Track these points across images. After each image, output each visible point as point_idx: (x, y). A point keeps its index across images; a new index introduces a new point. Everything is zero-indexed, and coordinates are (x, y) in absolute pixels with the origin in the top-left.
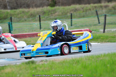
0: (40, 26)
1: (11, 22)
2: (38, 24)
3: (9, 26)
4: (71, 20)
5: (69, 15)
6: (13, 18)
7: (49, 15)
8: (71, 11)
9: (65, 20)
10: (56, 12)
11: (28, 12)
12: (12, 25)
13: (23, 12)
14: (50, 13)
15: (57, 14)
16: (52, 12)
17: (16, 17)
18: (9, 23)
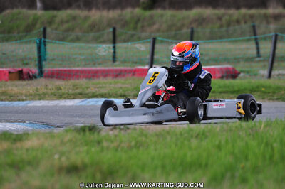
0: (114, 52)
1: (43, 39)
2: (109, 48)
3: (39, 48)
5: (186, 31)
6: (48, 30)
7: (135, 28)
8: (191, 23)
10: (154, 24)
11: (86, 18)
12: (45, 45)
13: (74, 18)
14: (139, 25)
15: (156, 27)
16: (146, 23)
17: (56, 29)
18: (40, 41)
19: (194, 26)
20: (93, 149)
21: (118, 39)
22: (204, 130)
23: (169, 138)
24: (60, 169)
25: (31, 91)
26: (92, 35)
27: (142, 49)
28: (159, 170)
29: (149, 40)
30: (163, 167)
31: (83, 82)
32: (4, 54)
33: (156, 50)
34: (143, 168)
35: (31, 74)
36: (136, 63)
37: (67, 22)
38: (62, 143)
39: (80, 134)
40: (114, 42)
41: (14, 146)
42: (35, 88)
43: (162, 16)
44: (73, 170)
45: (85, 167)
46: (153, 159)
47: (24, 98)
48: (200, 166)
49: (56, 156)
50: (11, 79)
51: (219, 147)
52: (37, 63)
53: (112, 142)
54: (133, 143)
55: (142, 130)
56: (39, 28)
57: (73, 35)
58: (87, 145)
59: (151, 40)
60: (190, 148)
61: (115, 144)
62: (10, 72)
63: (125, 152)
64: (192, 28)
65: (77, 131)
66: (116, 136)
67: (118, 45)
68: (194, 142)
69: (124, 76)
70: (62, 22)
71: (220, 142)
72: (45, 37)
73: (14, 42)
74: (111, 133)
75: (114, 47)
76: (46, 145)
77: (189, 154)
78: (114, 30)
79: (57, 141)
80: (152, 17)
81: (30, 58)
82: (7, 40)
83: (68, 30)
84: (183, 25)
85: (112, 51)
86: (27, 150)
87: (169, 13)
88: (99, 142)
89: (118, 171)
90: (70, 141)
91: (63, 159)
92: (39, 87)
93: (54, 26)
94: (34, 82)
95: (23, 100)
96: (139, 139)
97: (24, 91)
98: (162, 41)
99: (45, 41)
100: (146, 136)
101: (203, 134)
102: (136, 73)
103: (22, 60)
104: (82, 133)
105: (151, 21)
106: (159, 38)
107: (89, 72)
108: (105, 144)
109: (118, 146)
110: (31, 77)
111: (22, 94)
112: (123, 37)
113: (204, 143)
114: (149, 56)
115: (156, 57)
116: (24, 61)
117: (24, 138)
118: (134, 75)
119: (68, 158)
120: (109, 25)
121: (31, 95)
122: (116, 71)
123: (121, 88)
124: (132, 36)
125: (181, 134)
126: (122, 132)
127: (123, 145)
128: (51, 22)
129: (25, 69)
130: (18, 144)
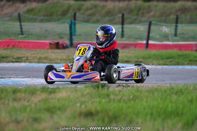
0: (123, 31)
1: (73, 21)
2: (119, 28)
3: (71, 27)
4: (176, 26)
5: (173, 17)
6: (78, 14)
7: (137, 15)
8: (176, 12)
9: (165, 26)
11: (104, 7)
12: (75, 25)
13: (95, 6)
14: (141, 12)
15: (152, 14)
16: (145, 11)
17: (83, 14)
18: (72, 22)
19: (179, 13)
20: (104, 100)
21: (125, 22)
22: (181, 89)
23: (156, 94)
24: (80, 114)
25: (64, 57)
26: (107, 18)
27: (141, 29)
28: (149, 117)
29: (146, 23)
30: (152, 114)
32: (46, 31)
33: (151, 30)
34: (138, 114)
35: (64, 45)
36: (137, 38)
37: (91, 9)
38: (83, 95)
39: (95, 89)
40: (123, 24)
41: (50, 97)
42: (67, 55)
43: (156, 6)
44: (89, 115)
45: (97, 113)
46: (145, 109)
47: (59, 62)
48: (178, 114)
49: (78, 105)
50: (51, 48)
51: (191, 101)
52: (69, 37)
53: (117, 95)
54: (131, 97)
55: (139, 87)
56: (71, 13)
57: (94, 18)
58: (99, 97)
59: (148, 23)
60: (171, 102)
61: (119, 97)
62: (50, 44)
63: (126, 103)
64: (177, 16)
65: (93, 87)
66: (120, 91)
67: (125, 26)
68: (174, 97)
69: (128, 48)
70: (87, 9)
71: (192, 98)
72: (75, 20)
73: (54, 23)
74: (116, 89)
75: (122, 28)
76: (72, 96)
77: (170, 106)
78: (123, 15)
79: (79, 94)
80: (149, 7)
81: (64, 34)
82: (49, 21)
83: (91, 15)
84: (171, 13)
85: (121, 30)
86: (59, 100)
87: (161, 4)
88: (108, 96)
89: (120, 116)
90: (88, 94)
91: (83, 106)
92: (70, 54)
93: (82, 12)
94: (66, 51)
95: (58, 63)
96: (136, 94)
97: (59, 57)
98: (155, 24)
99: (74, 23)
100: (141, 92)
101: (181, 92)
102: (137, 46)
103: (59, 35)
104: (96, 89)
105: (149, 10)
106: (153, 22)
108: (112, 97)
109: (121, 99)
110: (64, 47)
111: (57, 59)
112: (129, 20)
113: (181, 98)
114: (146, 34)
115: (151, 35)
116: (61, 36)
117: (57, 91)
118: (135, 47)
119: (86, 106)
120: (120, 12)
121: (64, 60)
122: (123, 44)
123: (126, 56)
124: (136, 19)
125: (165, 91)
126: (124, 88)
127: (124, 98)
128: (79, 9)
129: (61, 41)
130: (53, 95)
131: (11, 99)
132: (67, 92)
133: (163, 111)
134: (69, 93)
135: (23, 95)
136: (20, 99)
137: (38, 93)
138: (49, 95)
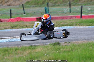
31: (59, 21)
38: (48, 50)
54: (70, 49)
58: (55, 50)
60: (89, 50)
61: (65, 49)
62: (37, 18)
69: (73, 18)
72: (48, 6)
74: (64, 44)
76: (42, 51)
86: (36, 53)
88: (60, 49)
90: (50, 49)
96: (73, 47)
100: (75, 46)
102: (77, 17)
103: (41, 13)
107: (62, 17)
122: (70, 16)
126: (68, 44)
127: (67, 50)
130: (34, 50)
131: (14, 54)
132: (40, 48)
133: (85, 56)
134: (41, 49)
135: (20, 51)
136: (18, 53)
137: (27, 49)
138: (32, 50)
